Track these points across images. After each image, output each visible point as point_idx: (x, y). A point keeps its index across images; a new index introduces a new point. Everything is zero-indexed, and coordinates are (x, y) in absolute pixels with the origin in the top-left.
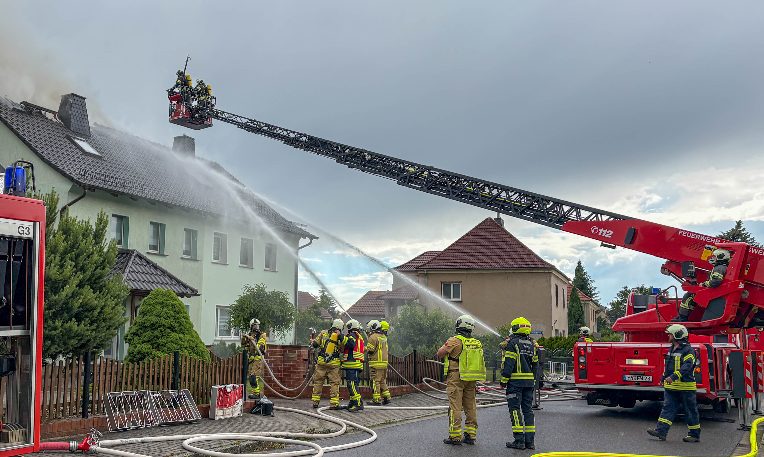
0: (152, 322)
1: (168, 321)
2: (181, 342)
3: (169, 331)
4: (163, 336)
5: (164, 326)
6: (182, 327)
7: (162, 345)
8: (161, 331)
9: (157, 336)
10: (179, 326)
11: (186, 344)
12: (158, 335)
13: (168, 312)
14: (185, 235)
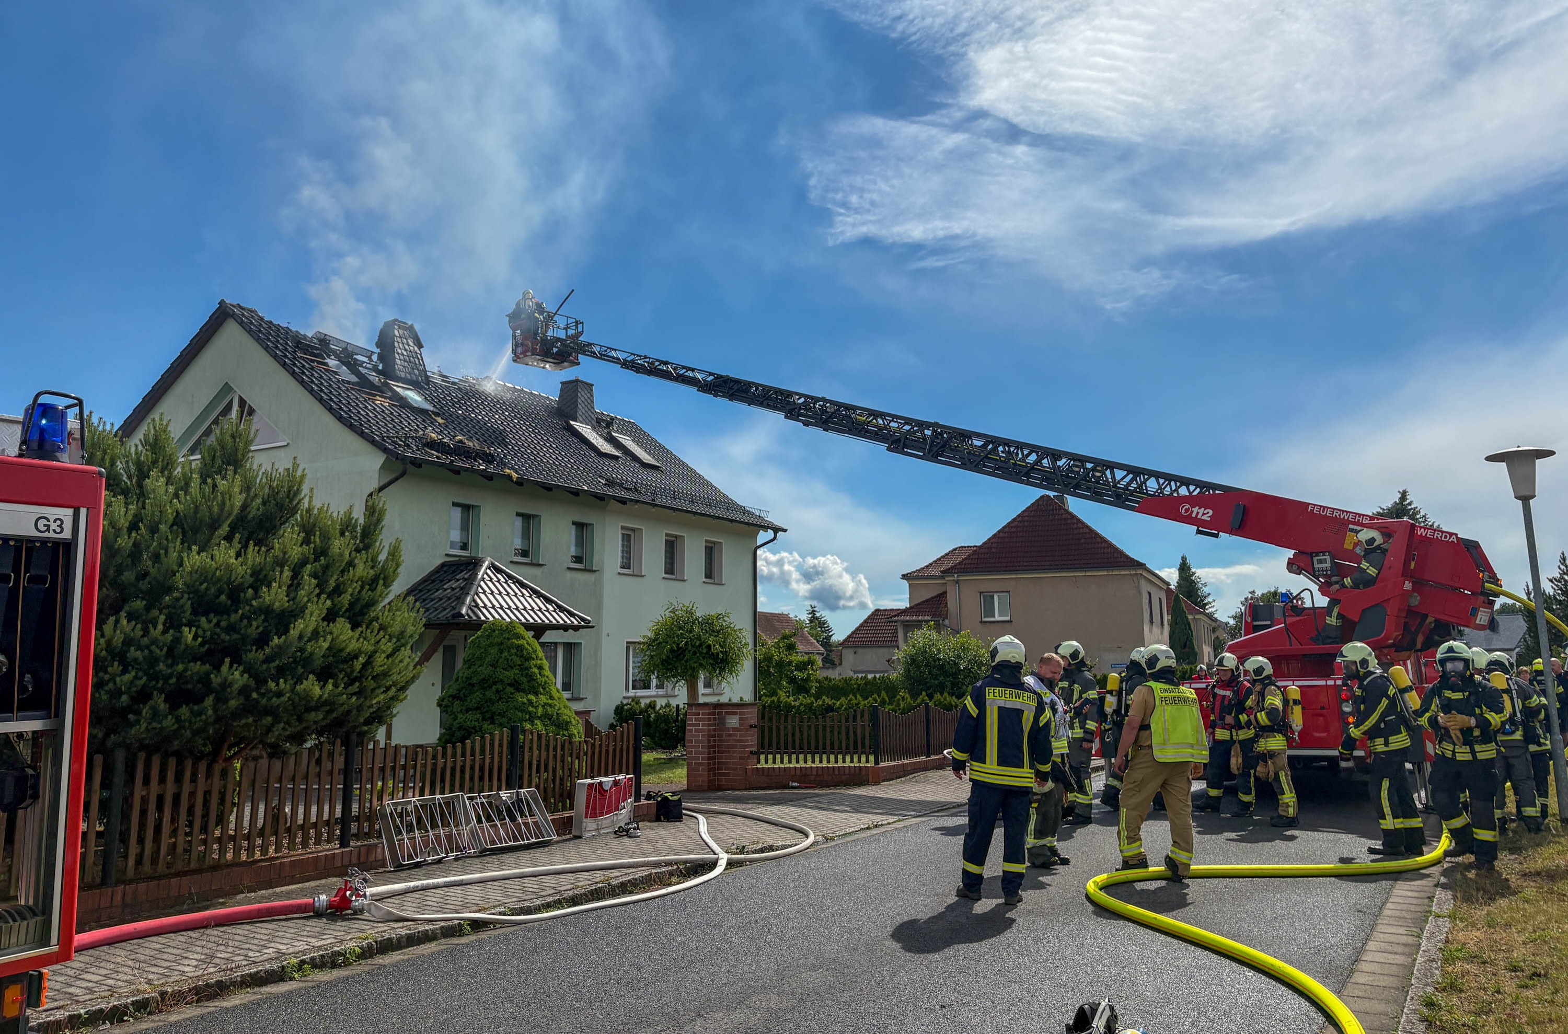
0: (483, 676)
1: (510, 674)
2: (531, 709)
3: (511, 690)
4: (501, 698)
5: (502, 681)
7: (500, 714)
8: (497, 691)
9: (490, 699)
10: (529, 682)
12: (493, 697)
13: (510, 658)
14: (574, 532)
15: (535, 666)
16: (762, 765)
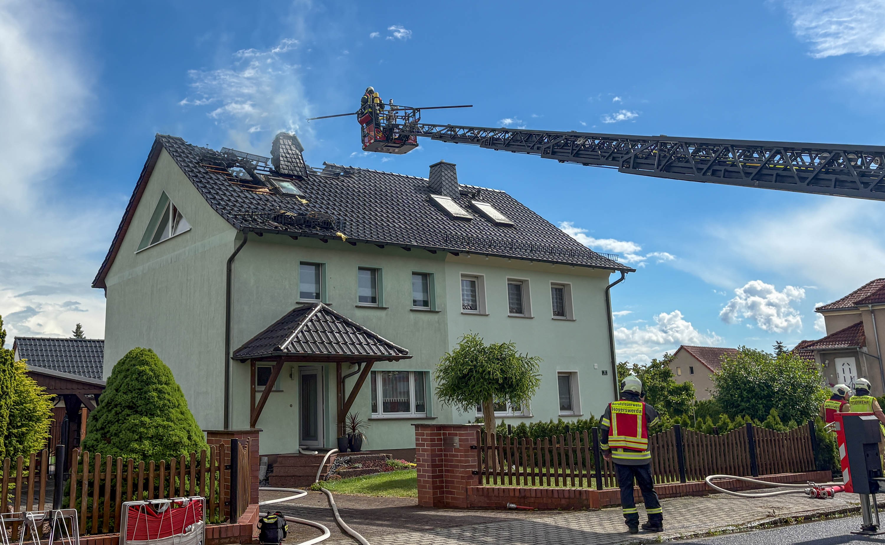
1: (130, 397)
4: (118, 420)
5: (121, 404)
6: (150, 405)
7: (115, 434)
13: (131, 383)
14: (421, 281)
15: (156, 390)
16: (485, 485)
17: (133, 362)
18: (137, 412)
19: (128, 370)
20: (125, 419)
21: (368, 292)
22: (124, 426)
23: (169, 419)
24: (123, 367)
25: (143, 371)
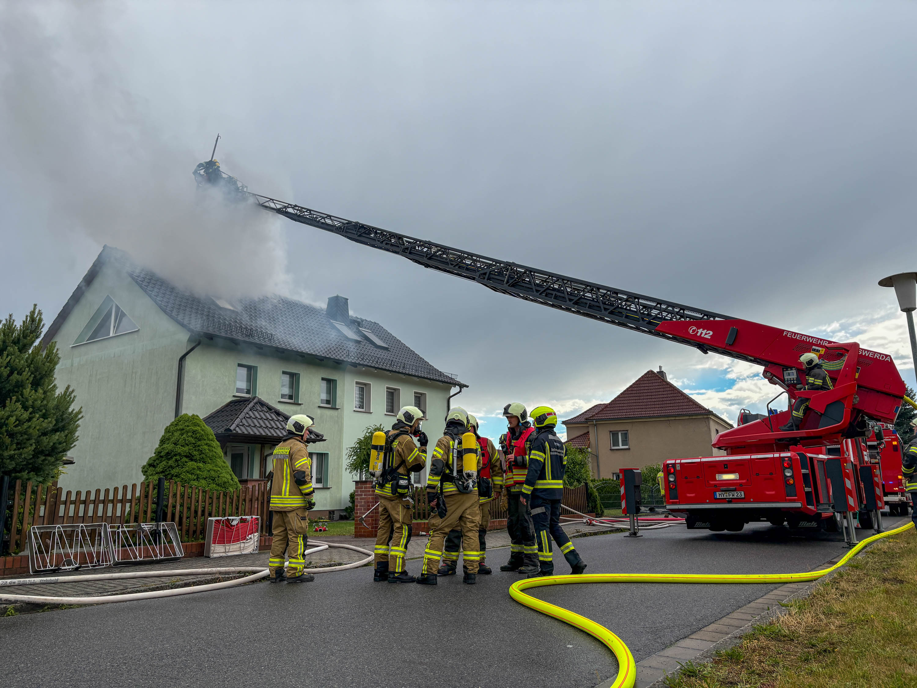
0: (167, 451)
1: (186, 449)
2: (198, 472)
3: (185, 459)
4: (178, 465)
5: (180, 454)
6: (203, 455)
7: (176, 476)
8: (176, 461)
9: (171, 466)
11: (205, 474)
12: (173, 465)
13: (187, 439)
14: (325, 385)
15: (207, 444)
17: (187, 424)
18: (192, 460)
19: (183, 429)
20: (184, 465)
21: (286, 391)
22: (184, 470)
23: (216, 466)
24: (178, 428)
25: (196, 430)
